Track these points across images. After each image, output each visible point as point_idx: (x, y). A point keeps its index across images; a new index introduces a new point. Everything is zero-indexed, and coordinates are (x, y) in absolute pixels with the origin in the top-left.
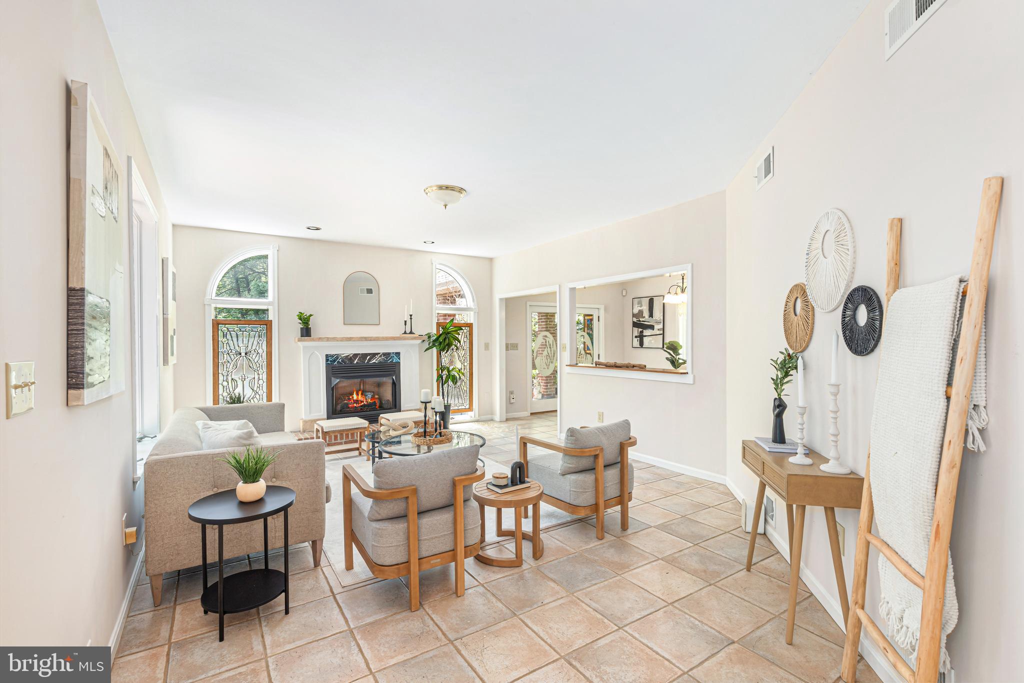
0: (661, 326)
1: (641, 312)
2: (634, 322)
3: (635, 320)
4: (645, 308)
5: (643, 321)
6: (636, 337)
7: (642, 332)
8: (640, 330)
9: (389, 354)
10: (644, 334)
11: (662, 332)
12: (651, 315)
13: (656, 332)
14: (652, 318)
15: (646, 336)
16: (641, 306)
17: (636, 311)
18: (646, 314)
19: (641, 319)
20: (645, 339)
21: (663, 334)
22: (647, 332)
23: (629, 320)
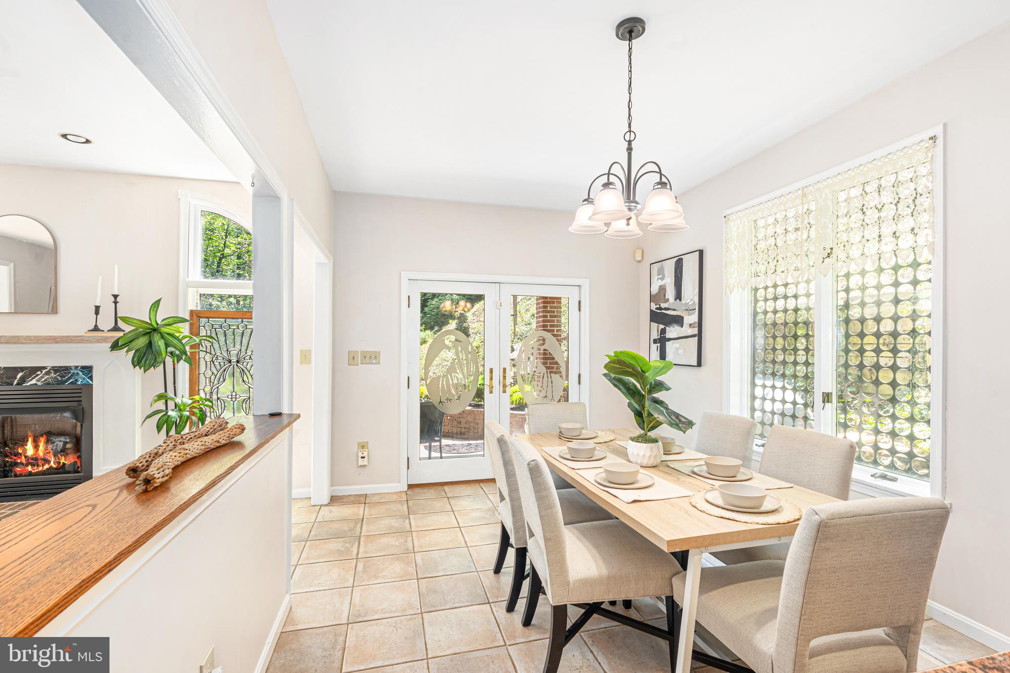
0: (694, 318)
1: (662, 289)
2: (651, 311)
3: (654, 307)
4: (669, 281)
5: (666, 309)
6: (655, 341)
7: (663, 331)
8: (662, 326)
9: (67, 369)
10: (668, 335)
11: (695, 331)
12: (678, 296)
13: (686, 330)
14: (680, 300)
15: (670, 339)
16: (662, 279)
17: (655, 289)
18: (670, 294)
19: (663, 305)
20: (669, 345)
21: (700, 335)
22: (673, 331)
23: (646, 307)
